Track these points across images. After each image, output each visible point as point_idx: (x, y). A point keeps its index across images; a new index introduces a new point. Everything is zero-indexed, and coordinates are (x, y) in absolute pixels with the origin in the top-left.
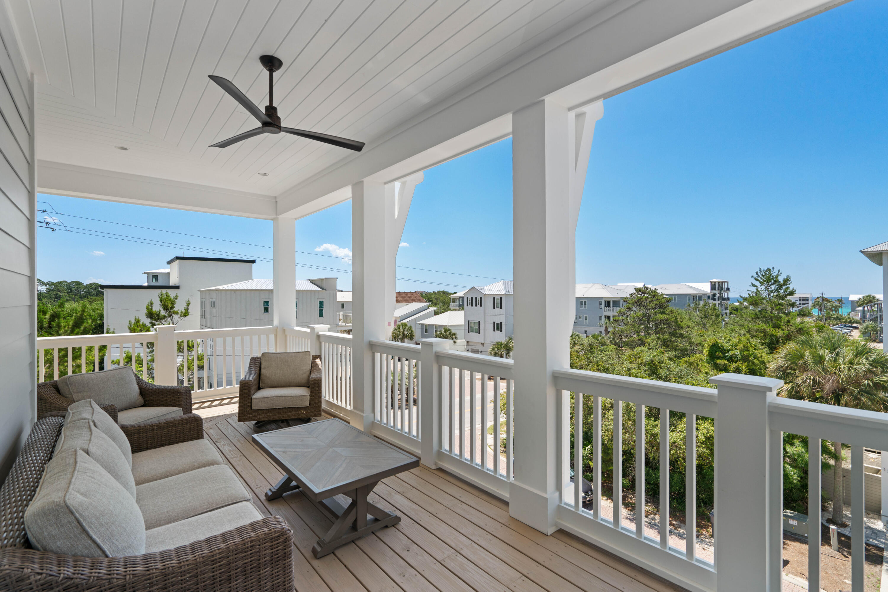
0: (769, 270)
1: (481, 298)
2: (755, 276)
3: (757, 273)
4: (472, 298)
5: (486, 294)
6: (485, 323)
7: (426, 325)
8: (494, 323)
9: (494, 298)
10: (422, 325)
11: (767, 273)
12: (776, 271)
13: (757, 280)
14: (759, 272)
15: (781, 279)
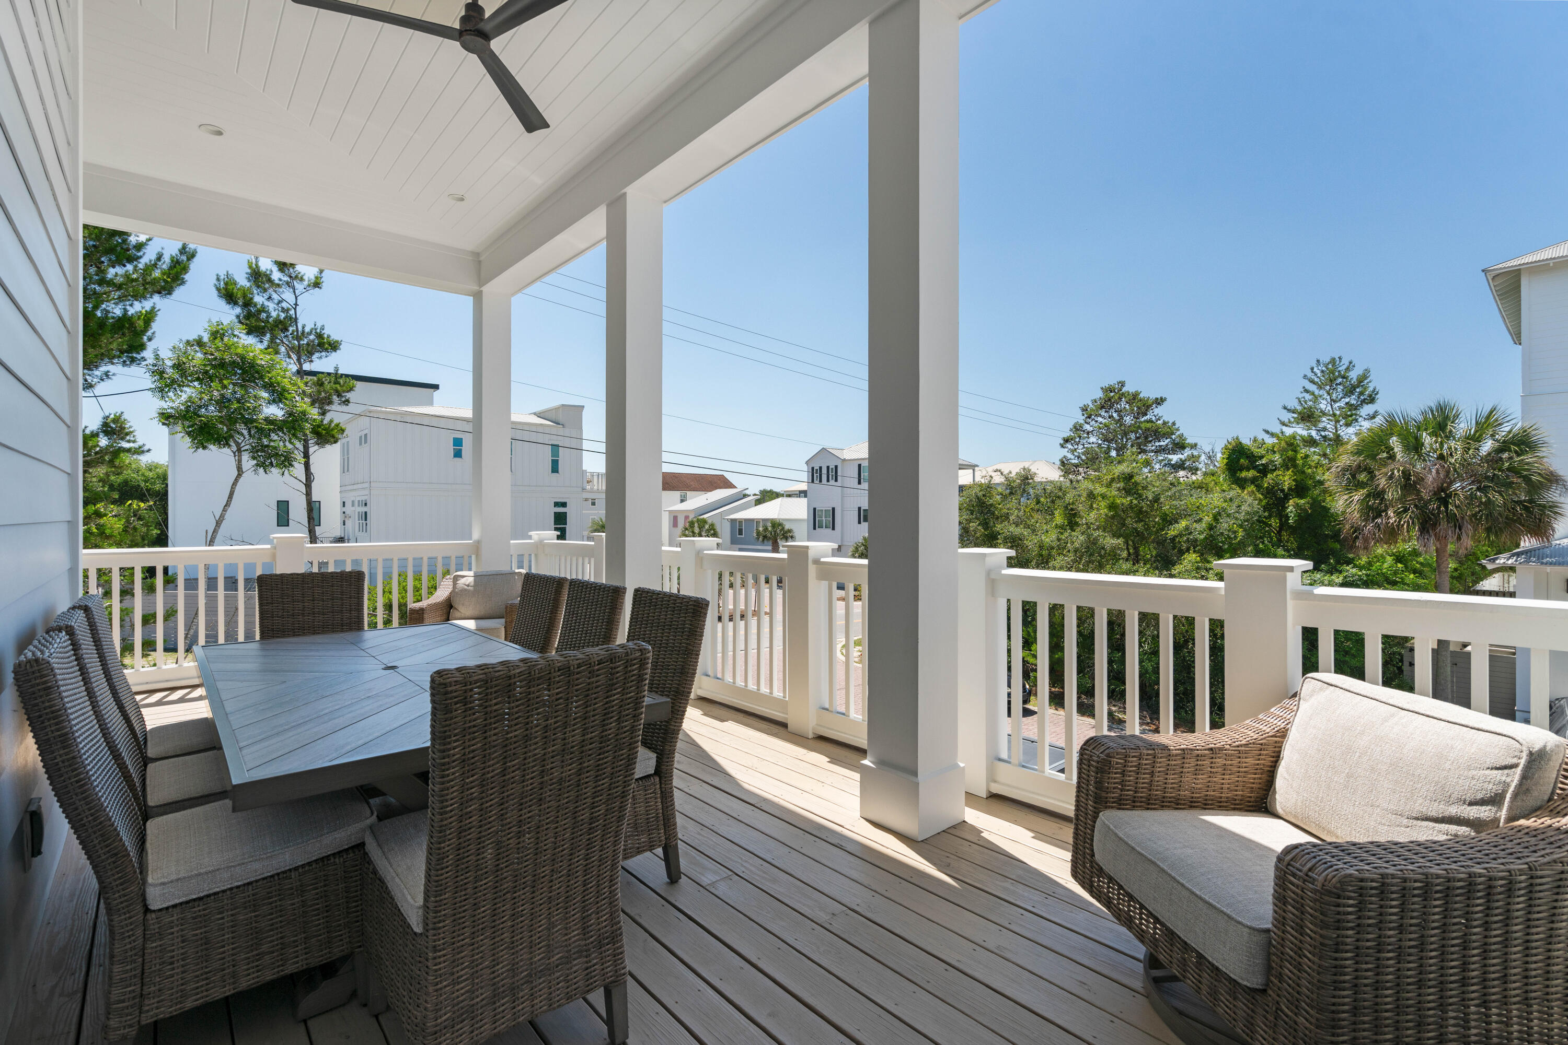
0: (1333, 361)
1: (836, 467)
2: (1310, 375)
3: (1312, 369)
4: (821, 468)
5: (844, 460)
6: (843, 511)
7: (740, 522)
8: (859, 509)
9: (860, 466)
10: (733, 521)
11: (1330, 366)
12: (1345, 362)
13: (1312, 382)
14: (1315, 365)
15: (1354, 375)
